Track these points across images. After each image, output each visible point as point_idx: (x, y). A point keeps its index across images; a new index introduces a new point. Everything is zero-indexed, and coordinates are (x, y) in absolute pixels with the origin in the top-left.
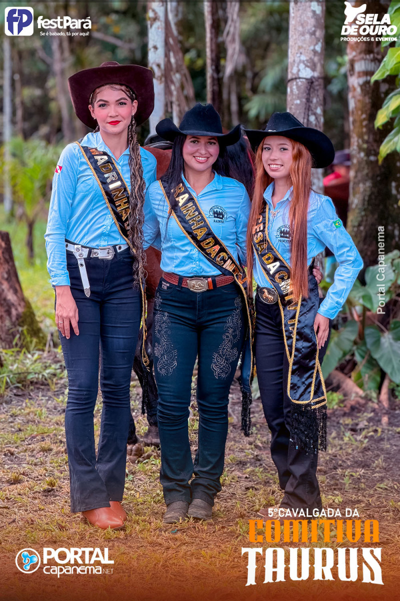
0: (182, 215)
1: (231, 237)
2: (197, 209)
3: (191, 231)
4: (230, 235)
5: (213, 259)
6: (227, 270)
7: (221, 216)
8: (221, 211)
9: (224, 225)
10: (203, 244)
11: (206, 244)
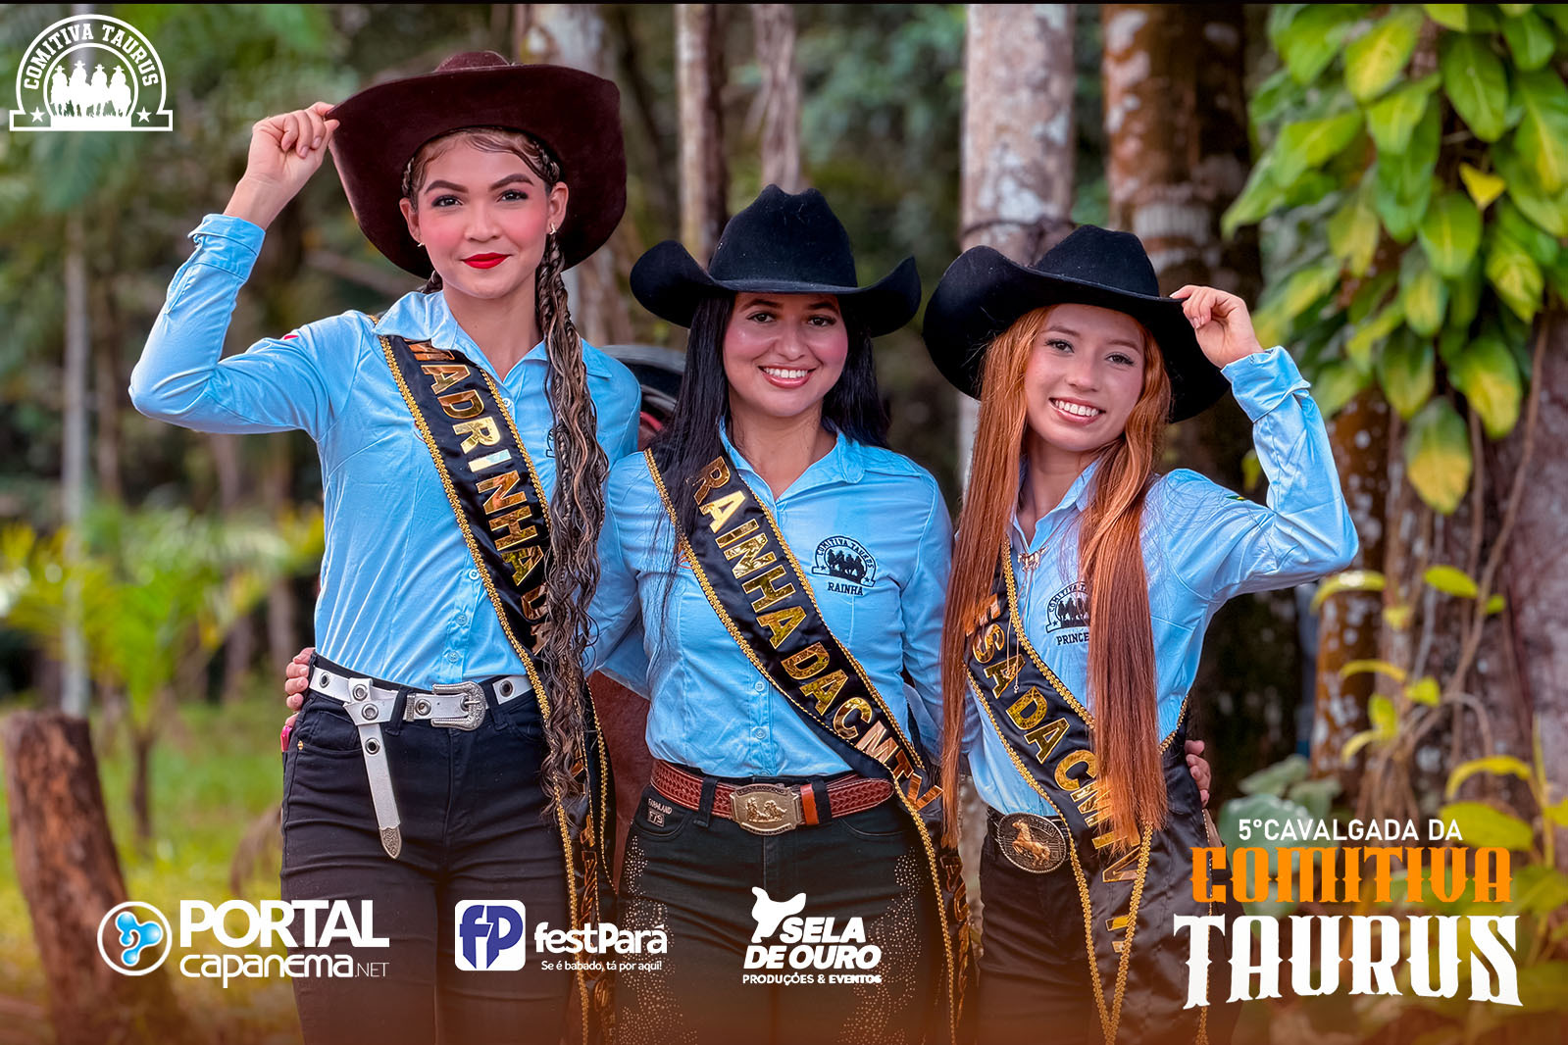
0: (718, 562)
1: (887, 649)
2: (774, 545)
3: (749, 618)
4: (883, 642)
5: (823, 719)
6: (868, 757)
7: (855, 573)
8: (854, 555)
9: (860, 602)
10: (791, 665)
11: (802, 666)
